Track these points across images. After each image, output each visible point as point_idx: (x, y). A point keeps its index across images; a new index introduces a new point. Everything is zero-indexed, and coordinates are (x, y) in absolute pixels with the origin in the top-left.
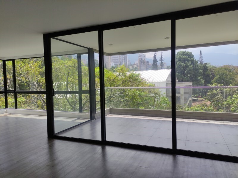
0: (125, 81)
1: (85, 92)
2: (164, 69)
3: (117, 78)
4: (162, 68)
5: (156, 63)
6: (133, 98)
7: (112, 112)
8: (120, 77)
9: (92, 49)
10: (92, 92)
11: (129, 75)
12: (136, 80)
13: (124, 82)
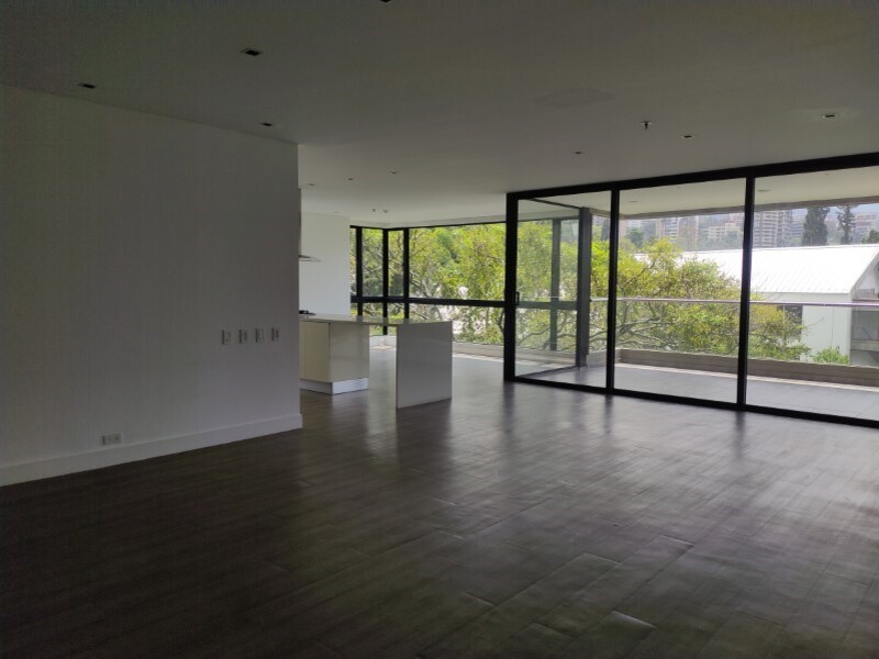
0: (671, 284)
1: (565, 306)
2: (857, 242)
3: (645, 274)
4: (846, 240)
5: (822, 219)
6: (687, 331)
7: (626, 358)
8: (655, 272)
9: (588, 209)
10: (582, 305)
11: (683, 267)
12: (703, 281)
13: (668, 286)
